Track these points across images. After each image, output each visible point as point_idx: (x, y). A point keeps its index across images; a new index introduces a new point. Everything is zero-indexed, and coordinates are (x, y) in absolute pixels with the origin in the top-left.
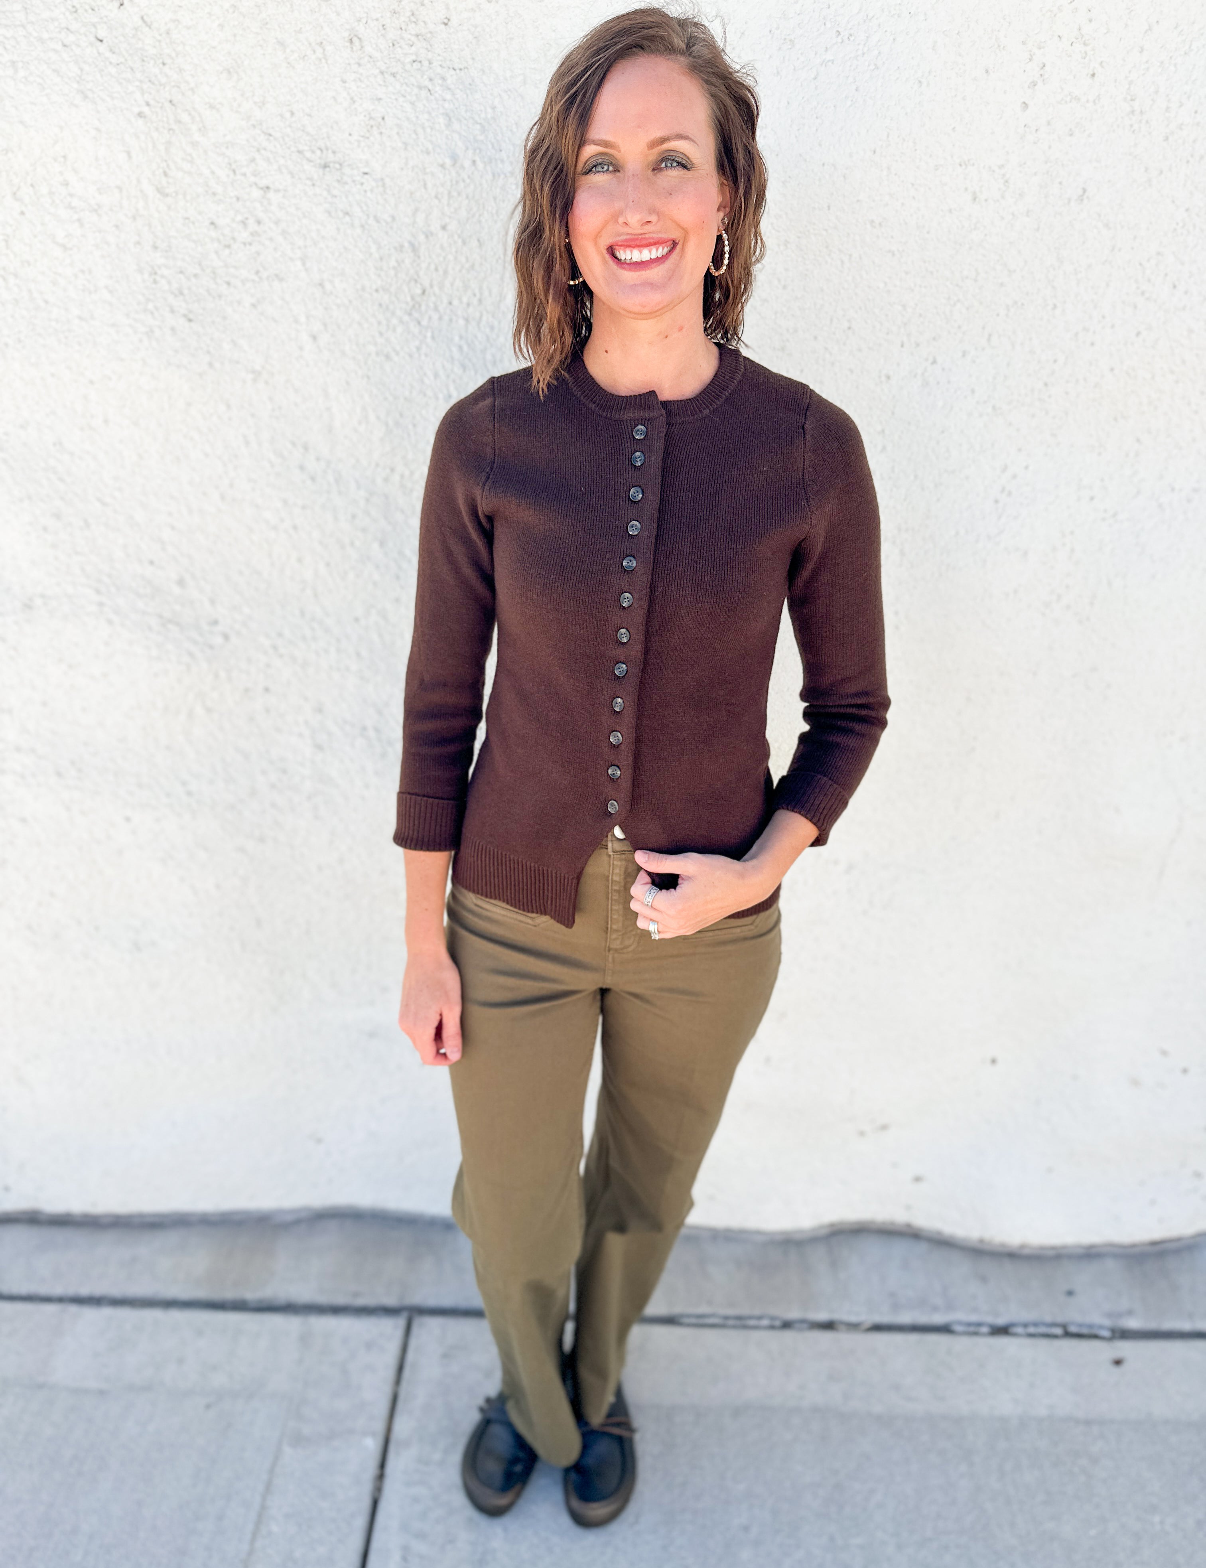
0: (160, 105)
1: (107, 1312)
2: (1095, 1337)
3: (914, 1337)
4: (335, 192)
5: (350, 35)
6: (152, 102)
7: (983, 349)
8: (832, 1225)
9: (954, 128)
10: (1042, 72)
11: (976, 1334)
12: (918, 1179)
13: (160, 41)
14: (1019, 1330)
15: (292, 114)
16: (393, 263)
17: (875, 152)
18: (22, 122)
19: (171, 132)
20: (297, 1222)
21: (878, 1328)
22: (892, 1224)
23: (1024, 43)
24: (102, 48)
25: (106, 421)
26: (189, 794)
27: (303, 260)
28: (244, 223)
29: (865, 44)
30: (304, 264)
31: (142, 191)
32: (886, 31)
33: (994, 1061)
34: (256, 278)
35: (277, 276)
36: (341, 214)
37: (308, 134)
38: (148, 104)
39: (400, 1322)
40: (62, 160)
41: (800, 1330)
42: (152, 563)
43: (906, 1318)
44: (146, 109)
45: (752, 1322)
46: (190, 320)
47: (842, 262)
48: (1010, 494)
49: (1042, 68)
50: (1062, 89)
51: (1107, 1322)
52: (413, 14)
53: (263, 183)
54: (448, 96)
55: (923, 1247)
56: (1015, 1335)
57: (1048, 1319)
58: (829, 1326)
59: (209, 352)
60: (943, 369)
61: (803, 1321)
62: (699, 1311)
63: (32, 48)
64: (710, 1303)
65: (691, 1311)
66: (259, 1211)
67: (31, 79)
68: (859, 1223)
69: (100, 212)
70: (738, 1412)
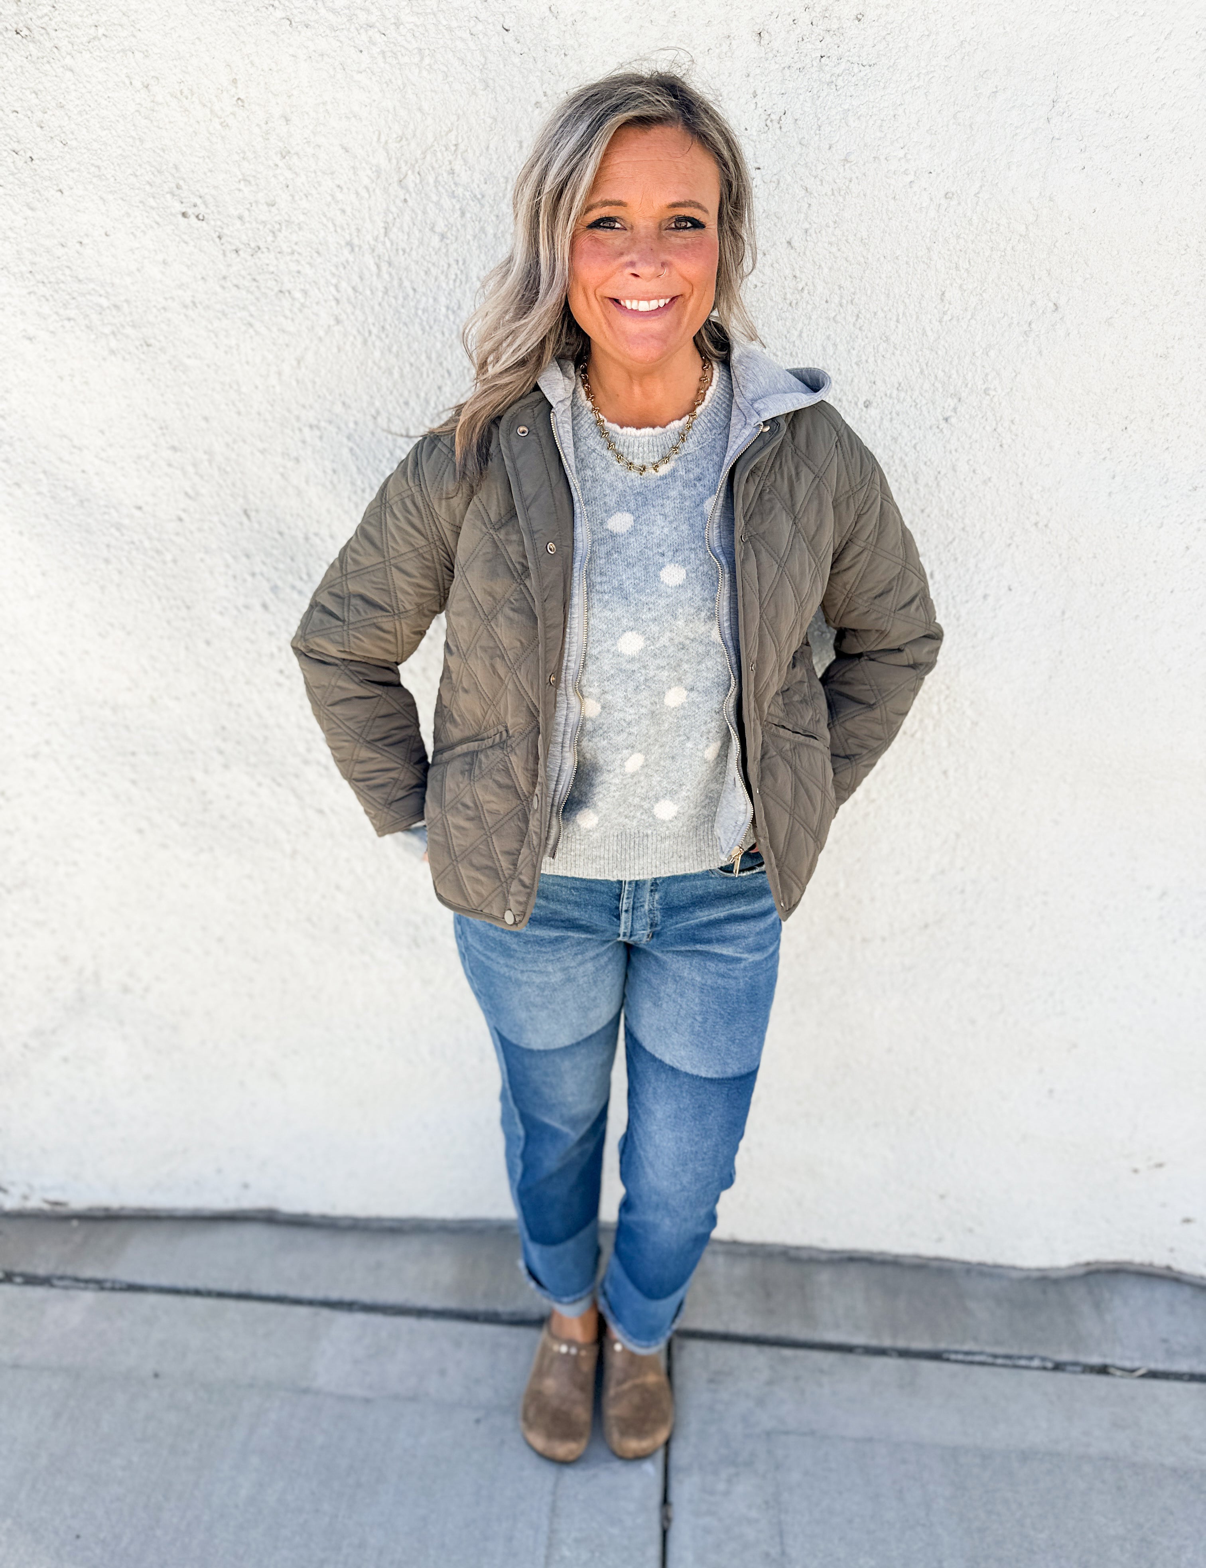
1: (360, 1317)
3: (1194, 1387)
6: (549, 92)
8: (1088, 1264)
12: (1187, 1221)
13: (564, 32)
18: (420, 109)
21: (1153, 1375)
22: (1151, 1265)
24: (509, 37)
38: (545, 94)
40: (454, 148)
41: (1074, 1372)
43: (1183, 1366)
44: (543, 100)
45: (1023, 1362)
54: (857, 91)
55: (1187, 1292)
58: (1103, 1370)
61: (1075, 1364)
62: (966, 1348)
63: (440, 36)
64: (975, 1339)
65: (956, 1347)
66: (499, 1220)
67: (435, 67)
68: (1114, 1263)
69: (482, 202)
70: (1025, 1456)
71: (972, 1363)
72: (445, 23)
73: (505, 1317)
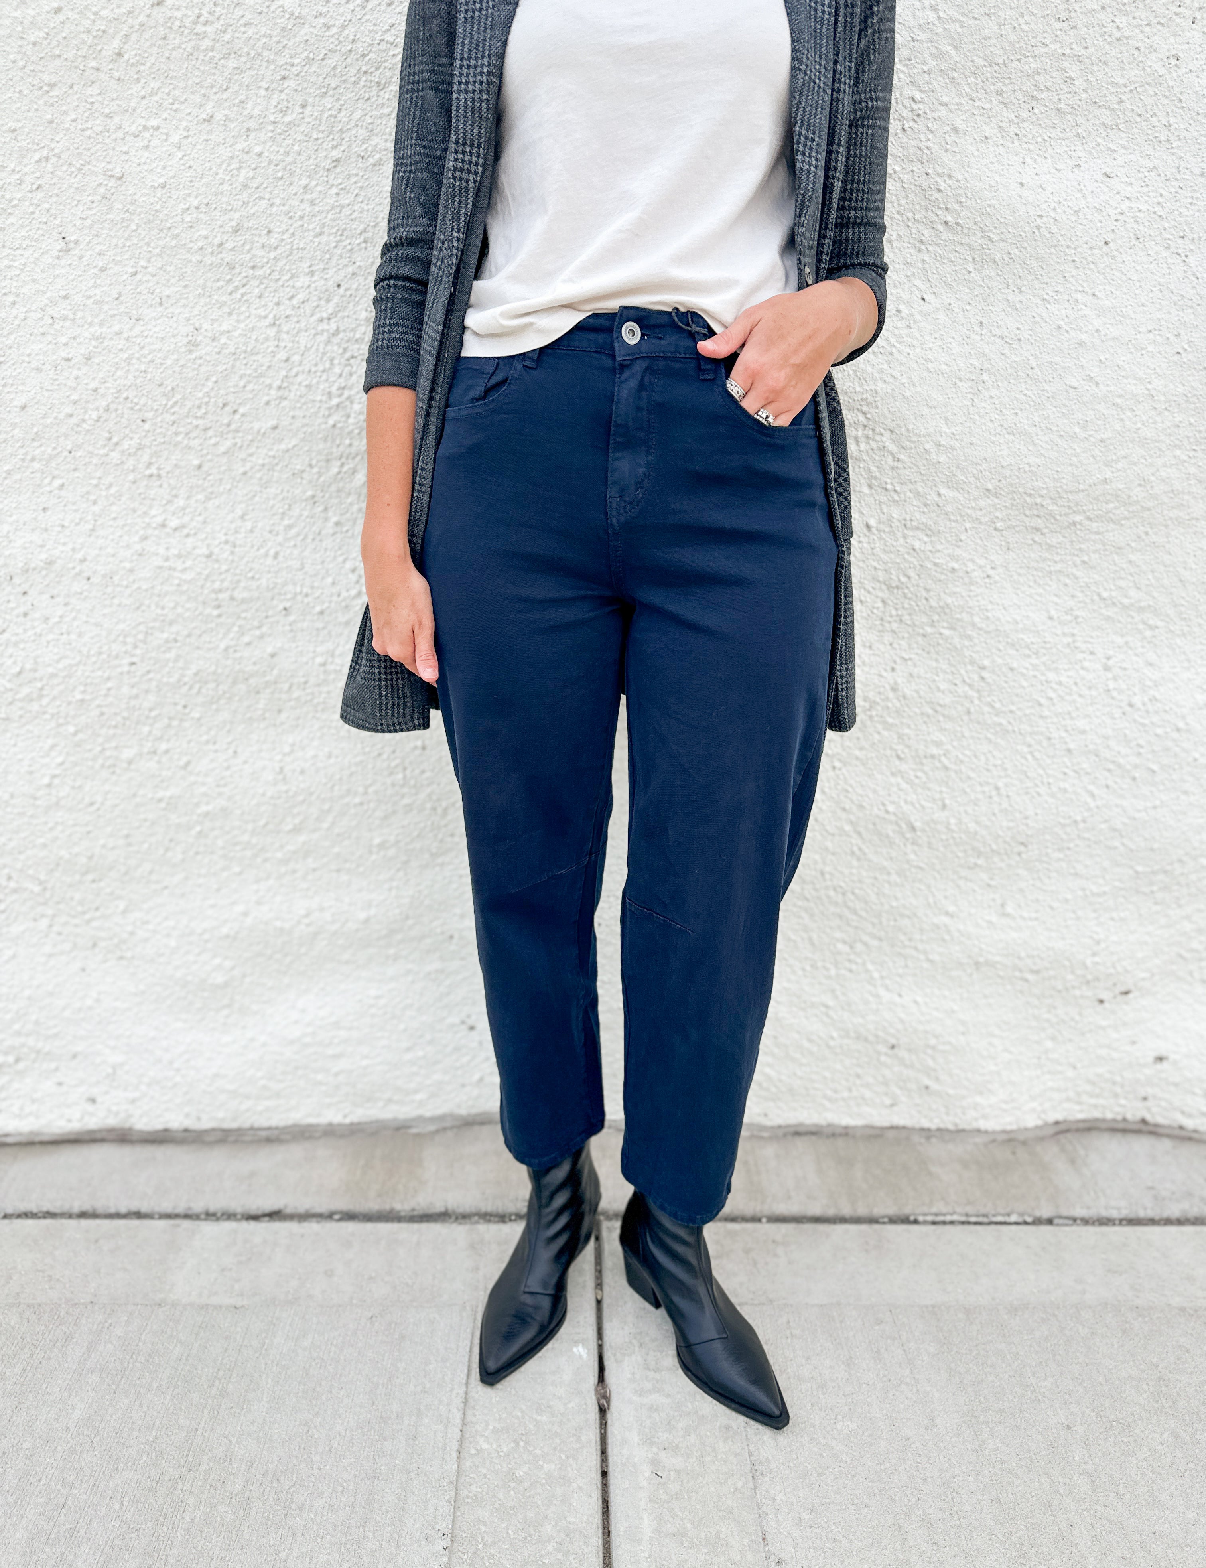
1: (228, 1225)
3: (1189, 1230)
8: (1057, 1123)
12: (1160, 1059)
20: (441, 1130)
22: (1124, 1120)
45: (1000, 1219)
62: (934, 1210)
64: (944, 1201)
70: (1015, 1308)
71: (944, 1223)
73: (403, 1215)
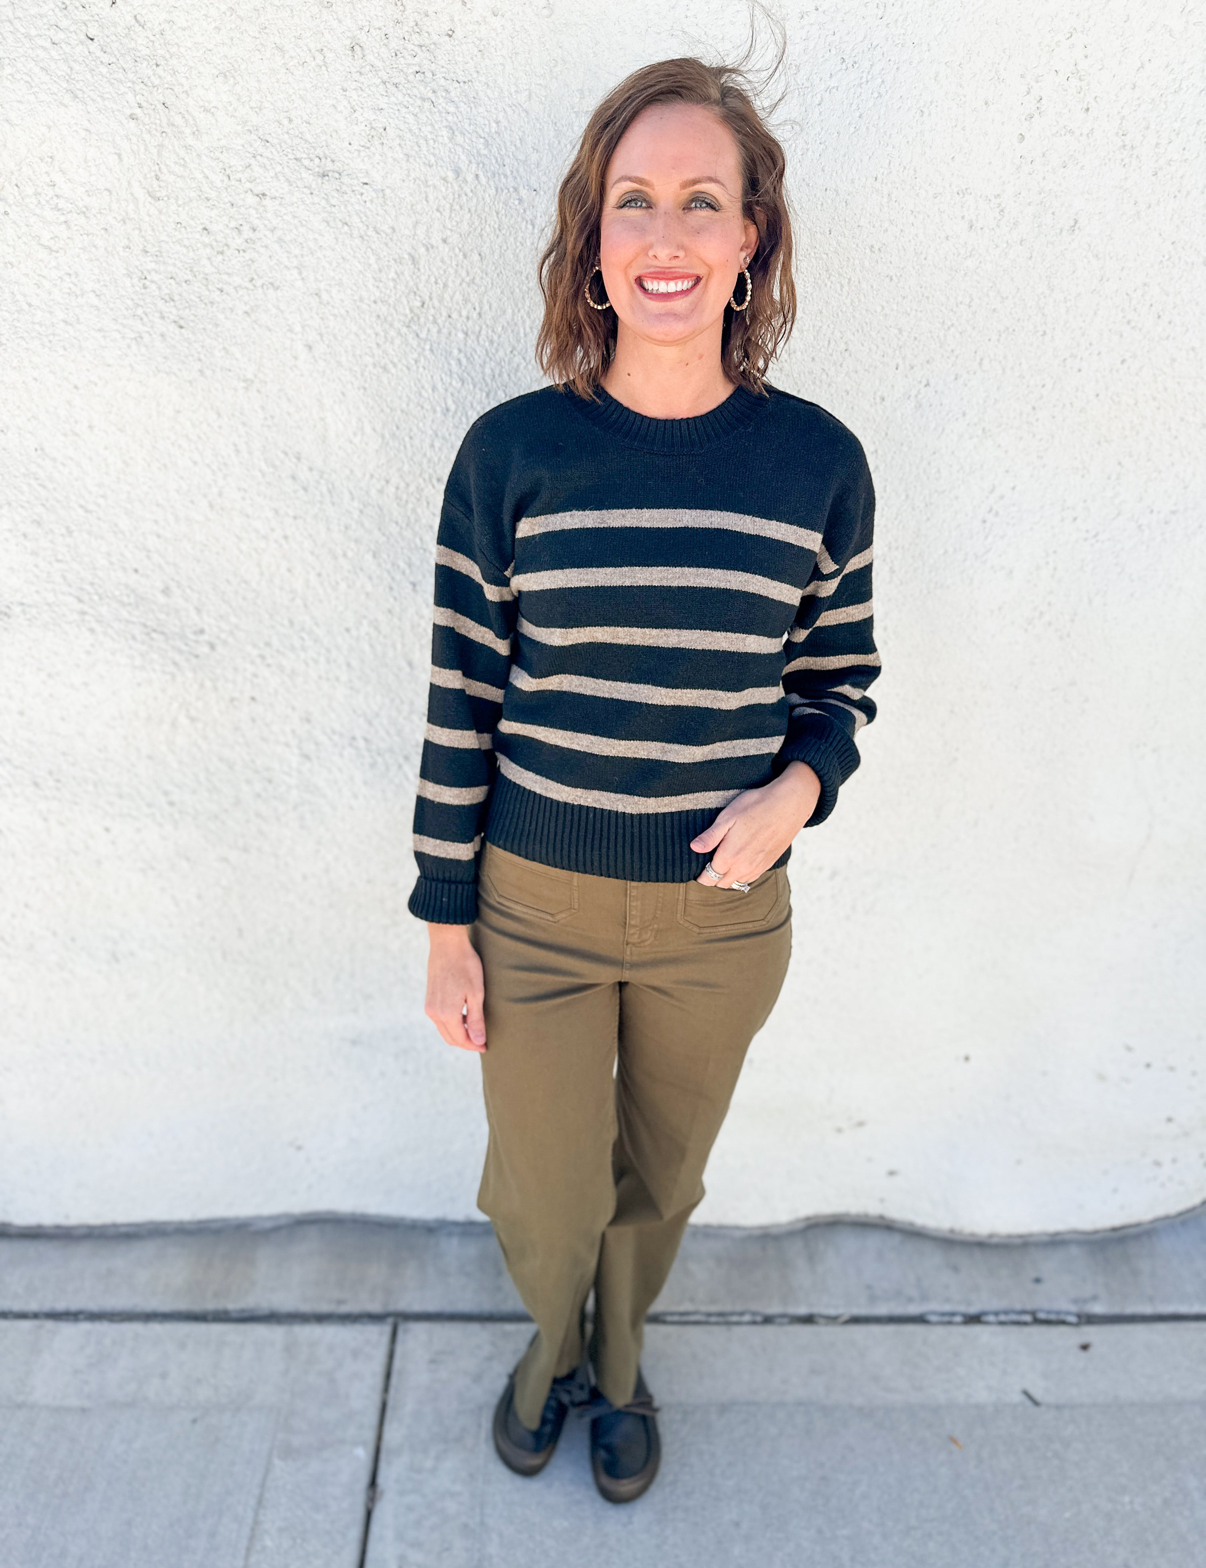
0: (153, 107)
1: (85, 1326)
2: (1063, 1323)
3: (891, 1329)
4: (333, 202)
5: (351, 43)
6: (144, 104)
7: (975, 373)
8: (808, 1219)
9: (953, 157)
10: (1038, 105)
11: (950, 1323)
12: (892, 1173)
13: (153, 42)
14: (991, 1318)
15: (290, 121)
16: (392, 275)
17: (876, 179)
19: (164, 135)
20: (276, 1229)
21: (856, 1320)
22: (866, 1216)
23: (1022, 76)
24: (93, 46)
25: (91, 427)
26: (171, 804)
27: (299, 269)
28: (238, 229)
29: (869, 72)
30: (300, 273)
31: (132, 194)
32: (890, 60)
33: (967, 1059)
34: (250, 286)
35: (272, 284)
36: (340, 225)
37: (306, 141)
38: (140, 106)
39: (387, 1329)
40: (50, 160)
41: (781, 1324)
42: (136, 571)
43: (882, 1310)
44: (138, 111)
46: (181, 327)
47: (842, 286)
48: (997, 514)
49: (1039, 102)
50: (1058, 122)
51: (1074, 1308)
52: (417, 25)
53: (259, 189)
54: (452, 109)
55: (897, 1238)
56: (987, 1323)
57: (1018, 1306)
58: (809, 1320)
59: (200, 360)
60: (936, 392)
61: (783, 1316)
62: (682, 1308)
63: (20, 45)
64: (692, 1300)
65: (674, 1308)
66: (237, 1219)
67: (18, 76)
68: (834, 1216)
69: (88, 215)
70: (724, 1408)
71: (686, 1323)
72: (23, 31)
73: (234, 1315)
